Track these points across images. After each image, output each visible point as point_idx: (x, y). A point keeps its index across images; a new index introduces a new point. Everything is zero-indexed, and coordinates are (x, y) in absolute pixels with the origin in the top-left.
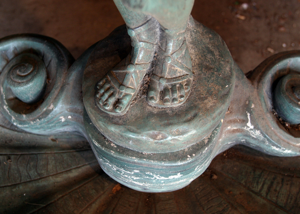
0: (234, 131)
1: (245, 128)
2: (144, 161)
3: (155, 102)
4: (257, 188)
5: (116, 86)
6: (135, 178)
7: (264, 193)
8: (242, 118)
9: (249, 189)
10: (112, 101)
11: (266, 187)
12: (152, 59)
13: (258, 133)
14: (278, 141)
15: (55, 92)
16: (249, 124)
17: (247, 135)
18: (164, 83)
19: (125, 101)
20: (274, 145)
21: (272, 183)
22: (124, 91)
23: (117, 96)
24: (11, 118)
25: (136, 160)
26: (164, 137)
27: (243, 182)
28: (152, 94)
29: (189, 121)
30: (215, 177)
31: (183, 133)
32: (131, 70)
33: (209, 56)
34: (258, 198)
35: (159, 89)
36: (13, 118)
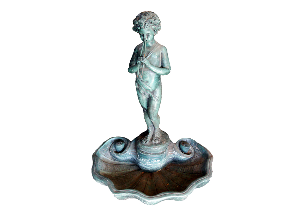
0: (171, 154)
1: (173, 153)
2: (152, 155)
3: (153, 142)
4: (178, 170)
5: (146, 139)
6: (149, 162)
7: (180, 170)
8: (172, 150)
9: (177, 170)
10: (145, 141)
11: (181, 169)
12: (152, 134)
13: (176, 153)
14: (181, 154)
15: (128, 147)
16: (174, 151)
17: (174, 154)
18: (155, 138)
19: (148, 141)
20: (180, 156)
21: (182, 168)
22: (147, 139)
23: (146, 140)
24: (115, 155)
25: (150, 155)
26: (156, 148)
27: (175, 169)
28: (153, 140)
29: (160, 145)
30: (168, 169)
31: (159, 147)
32: (149, 135)
33: (164, 135)
34: (179, 172)
35: (154, 139)
36: (116, 155)
